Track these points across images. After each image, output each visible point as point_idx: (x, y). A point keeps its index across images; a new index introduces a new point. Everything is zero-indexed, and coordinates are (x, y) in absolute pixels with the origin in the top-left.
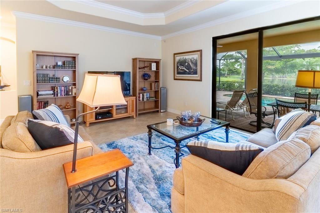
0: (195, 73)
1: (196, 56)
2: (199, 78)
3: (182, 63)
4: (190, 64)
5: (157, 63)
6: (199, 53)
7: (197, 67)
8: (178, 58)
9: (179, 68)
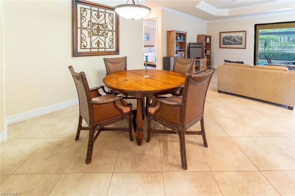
0: (241, 44)
1: (241, 34)
2: (244, 47)
3: (227, 38)
4: (236, 39)
5: (210, 38)
6: (244, 32)
7: (242, 40)
8: (223, 35)
9: (225, 41)
